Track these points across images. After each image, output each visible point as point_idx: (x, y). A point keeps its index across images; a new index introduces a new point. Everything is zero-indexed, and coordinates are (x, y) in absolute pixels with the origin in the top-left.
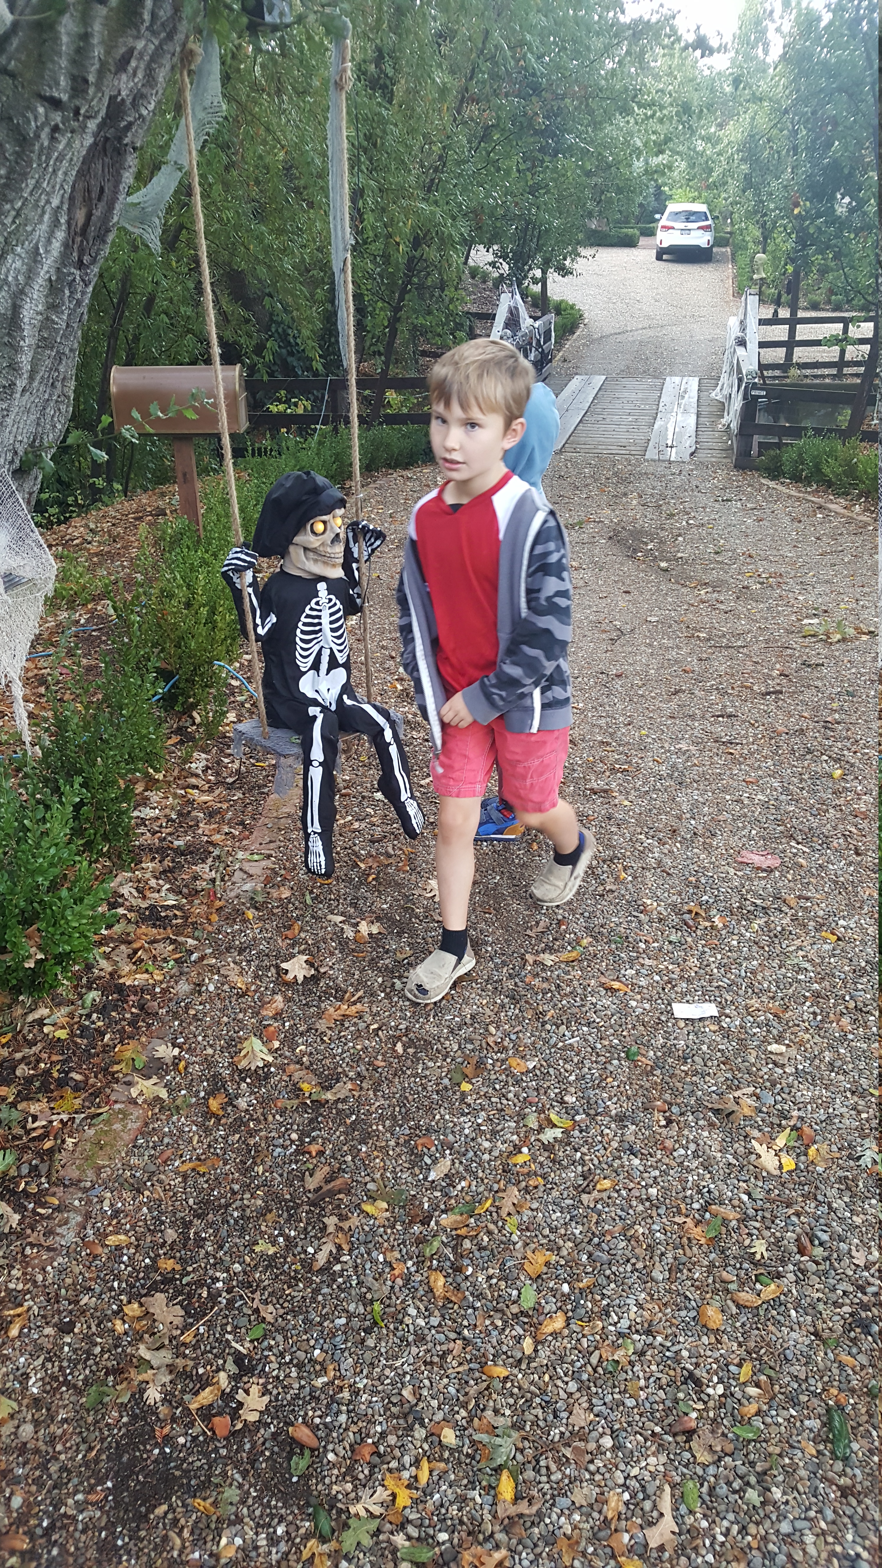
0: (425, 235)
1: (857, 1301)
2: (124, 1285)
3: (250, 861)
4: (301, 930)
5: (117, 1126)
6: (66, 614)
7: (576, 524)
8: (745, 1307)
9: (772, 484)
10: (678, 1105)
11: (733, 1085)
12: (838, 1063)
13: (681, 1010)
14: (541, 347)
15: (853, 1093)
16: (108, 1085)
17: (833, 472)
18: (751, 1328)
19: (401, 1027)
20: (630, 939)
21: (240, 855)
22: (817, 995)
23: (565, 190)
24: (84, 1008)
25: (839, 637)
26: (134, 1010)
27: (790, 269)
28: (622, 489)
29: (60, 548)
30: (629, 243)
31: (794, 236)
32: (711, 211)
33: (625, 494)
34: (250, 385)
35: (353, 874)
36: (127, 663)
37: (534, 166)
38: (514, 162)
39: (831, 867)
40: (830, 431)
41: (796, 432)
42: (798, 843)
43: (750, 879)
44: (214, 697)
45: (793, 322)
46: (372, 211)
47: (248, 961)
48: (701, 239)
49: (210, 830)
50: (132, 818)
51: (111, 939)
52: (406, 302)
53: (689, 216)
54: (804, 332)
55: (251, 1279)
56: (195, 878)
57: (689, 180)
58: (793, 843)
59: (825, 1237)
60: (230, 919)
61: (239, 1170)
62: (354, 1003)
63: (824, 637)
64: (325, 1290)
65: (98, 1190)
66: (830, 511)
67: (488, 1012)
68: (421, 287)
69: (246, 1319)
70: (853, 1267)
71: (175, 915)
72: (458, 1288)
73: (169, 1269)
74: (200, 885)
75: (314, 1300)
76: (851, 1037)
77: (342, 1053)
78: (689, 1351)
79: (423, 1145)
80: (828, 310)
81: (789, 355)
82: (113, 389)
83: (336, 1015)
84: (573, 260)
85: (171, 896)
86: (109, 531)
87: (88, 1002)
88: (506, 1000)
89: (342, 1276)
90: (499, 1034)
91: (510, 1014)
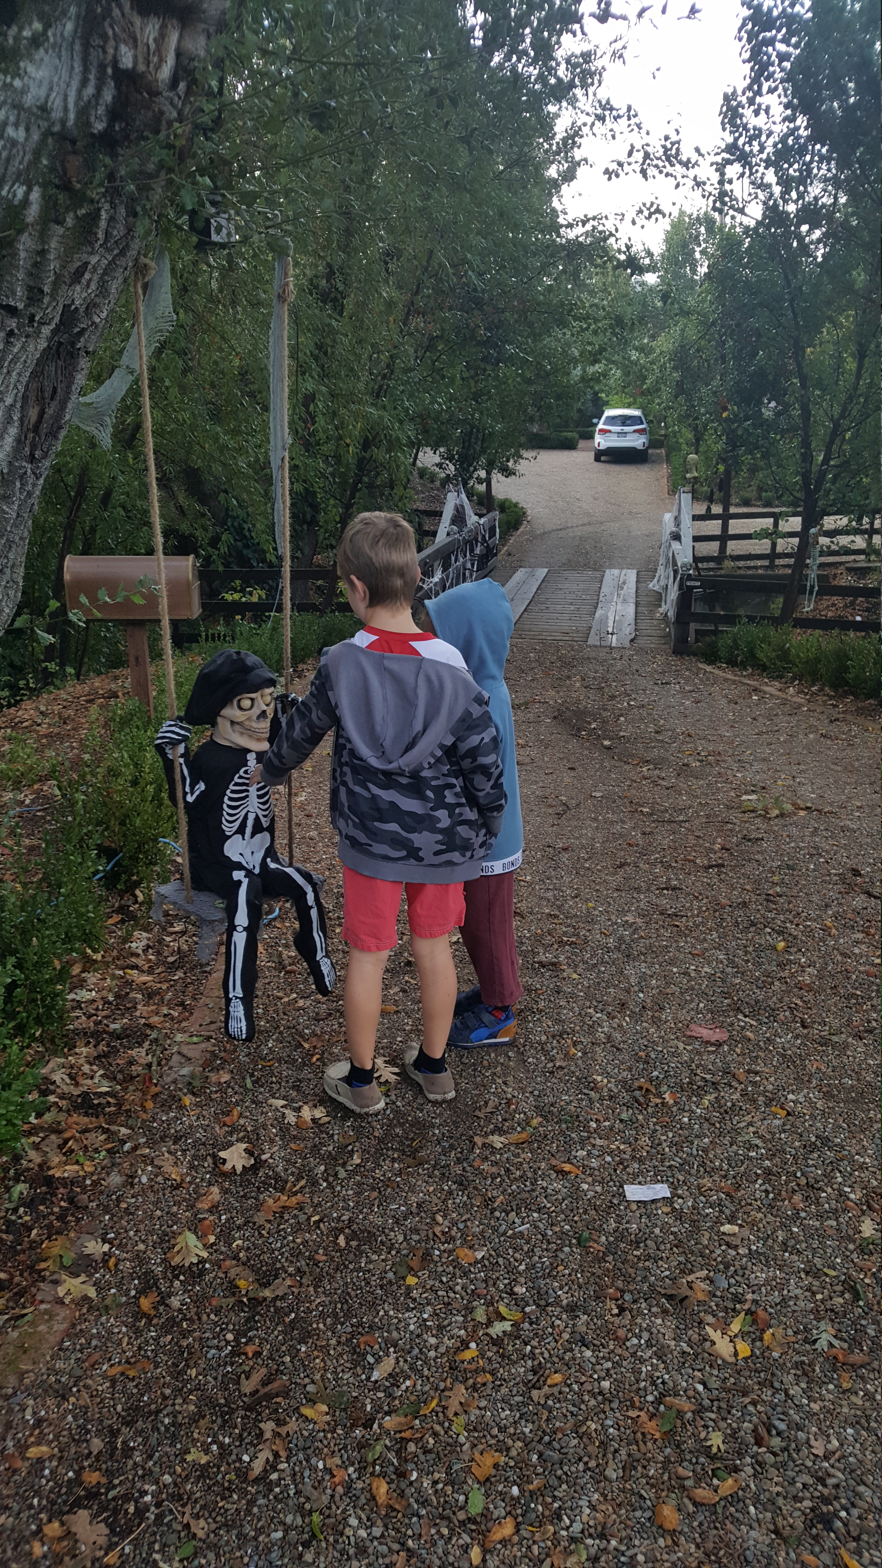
0: (374, 438)
1: (817, 1494)
2: (44, 1502)
3: (189, 1043)
4: (241, 1115)
5: (42, 1328)
6: (11, 795)
7: (521, 705)
8: (703, 1504)
9: (709, 668)
10: (631, 1292)
11: (686, 1269)
12: (792, 1242)
13: (634, 1192)
14: (486, 541)
15: (807, 1273)
16: (33, 1284)
17: (767, 657)
18: (709, 1527)
19: (344, 1218)
20: (581, 1118)
21: (179, 1037)
22: (768, 1172)
23: (507, 396)
24: (10, 1202)
25: (777, 812)
26: (63, 1204)
27: (721, 468)
28: (566, 672)
29: (9, 730)
30: (569, 445)
31: (724, 438)
32: (645, 416)
33: (569, 677)
34: (204, 574)
35: (296, 1054)
36: (69, 841)
37: (477, 374)
38: (459, 370)
39: (778, 1040)
40: (763, 618)
41: (731, 620)
42: (745, 1016)
43: (699, 1053)
44: (158, 875)
45: (726, 517)
46: (324, 414)
47: (184, 1151)
48: (638, 442)
49: (148, 1012)
50: (66, 1000)
51: (42, 1128)
52: (356, 500)
53: (625, 420)
54: (736, 526)
55: (182, 1491)
56: (131, 1063)
57: (625, 387)
58: (740, 1017)
59: (782, 1426)
60: (165, 1106)
61: (170, 1374)
62: (295, 1194)
63: (762, 813)
64: (261, 1501)
65: (20, 1397)
66: (765, 693)
67: (435, 1200)
68: (371, 486)
69: (175, 1536)
70: (812, 1457)
71: (109, 1103)
72: (402, 1494)
73: (94, 1483)
74: (136, 1069)
75: (249, 1512)
76: (803, 1214)
77: (281, 1248)
78: (645, 1555)
79: (366, 1343)
80: (758, 506)
81: (723, 548)
82: (67, 577)
83: (275, 1207)
84: (515, 462)
85: (105, 1082)
86: (59, 714)
87: (16, 1195)
88: (454, 1187)
89: (279, 1485)
90: (446, 1223)
91: (458, 1201)
